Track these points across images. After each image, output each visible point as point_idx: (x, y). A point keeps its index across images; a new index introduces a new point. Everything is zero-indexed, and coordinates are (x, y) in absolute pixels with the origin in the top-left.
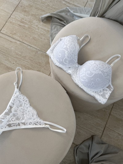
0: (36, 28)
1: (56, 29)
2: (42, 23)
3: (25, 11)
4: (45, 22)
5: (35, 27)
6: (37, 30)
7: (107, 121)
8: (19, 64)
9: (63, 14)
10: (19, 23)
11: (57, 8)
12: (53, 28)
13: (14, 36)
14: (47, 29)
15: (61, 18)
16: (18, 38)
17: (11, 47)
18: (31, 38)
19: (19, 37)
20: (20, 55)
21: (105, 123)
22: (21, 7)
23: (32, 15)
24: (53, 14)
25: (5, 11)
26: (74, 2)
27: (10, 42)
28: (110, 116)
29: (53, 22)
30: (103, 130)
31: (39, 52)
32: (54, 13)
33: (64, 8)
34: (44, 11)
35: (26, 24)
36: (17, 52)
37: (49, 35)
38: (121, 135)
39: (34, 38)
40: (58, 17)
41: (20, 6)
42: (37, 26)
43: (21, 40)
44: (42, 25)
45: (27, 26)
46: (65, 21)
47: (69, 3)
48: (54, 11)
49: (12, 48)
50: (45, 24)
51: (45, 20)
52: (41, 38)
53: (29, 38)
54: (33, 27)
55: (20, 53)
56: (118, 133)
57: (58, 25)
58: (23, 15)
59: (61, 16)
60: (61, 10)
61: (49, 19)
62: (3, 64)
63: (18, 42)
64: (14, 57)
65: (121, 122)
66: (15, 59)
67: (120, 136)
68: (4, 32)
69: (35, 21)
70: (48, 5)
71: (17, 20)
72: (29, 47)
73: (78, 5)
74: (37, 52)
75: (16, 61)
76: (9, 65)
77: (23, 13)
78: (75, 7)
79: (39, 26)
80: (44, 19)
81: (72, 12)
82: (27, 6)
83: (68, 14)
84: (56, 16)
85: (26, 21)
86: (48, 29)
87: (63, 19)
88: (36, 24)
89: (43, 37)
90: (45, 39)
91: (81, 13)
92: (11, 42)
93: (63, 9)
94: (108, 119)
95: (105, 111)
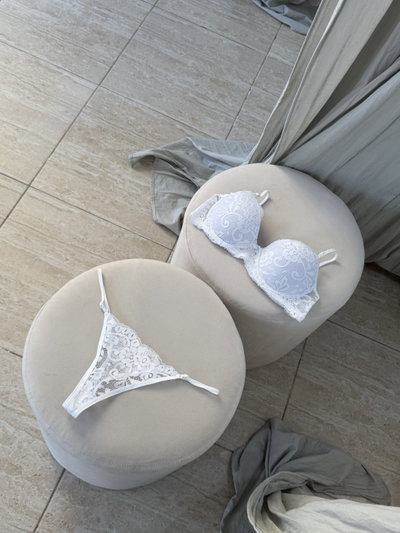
0: (118, 180)
1: (164, 185)
2: (130, 170)
3: (90, 141)
4: (137, 169)
5: (115, 177)
6: (121, 186)
7: (291, 391)
8: (80, 262)
9: (180, 153)
10: (76, 167)
11: (164, 137)
12: (158, 181)
13: (66, 197)
14: (143, 184)
15: (176, 162)
16: (77, 202)
17: (61, 222)
18: (107, 202)
19: (79, 199)
20: (83, 241)
21: (287, 396)
22: (79, 129)
23: (107, 150)
24: (158, 151)
25: (41, 138)
26: (201, 126)
27: (56, 210)
28: (297, 380)
29: (156, 168)
30: (282, 411)
31: (126, 236)
32: (159, 148)
33: (182, 140)
34: (135, 143)
35: (93, 169)
36: (73, 233)
37: (149, 198)
38: (322, 422)
39: (114, 203)
40: (169, 159)
41: (76, 128)
42: (119, 176)
43: (82, 206)
44: (130, 175)
45: (95, 175)
46: (185, 168)
47: (191, 128)
48: (158, 146)
49: (63, 224)
50: (138, 173)
51: (139, 164)
52: (131, 204)
53: (103, 202)
54: (109, 177)
55: (82, 237)
56: (318, 419)
57: (169, 176)
58: (84, 150)
59: (177, 158)
60: (173, 143)
61: (147, 162)
62: (40, 260)
63: (77, 211)
64: (68, 245)
65: (320, 393)
66: (68, 248)
67: (321, 425)
68: (40, 187)
69: (114, 165)
70: (144, 131)
71: (71, 159)
72: (103, 223)
73: (212, 134)
74: (122, 233)
75: (73, 255)
76: (56, 263)
77: (85, 144)
78: (204, 139)
79: (124, 176)
80: (137, 162)
81: (200, 149)
82: (93, 129)
83: (191, 154)
84: (165, 157)
85: (92, 162)
86: (147, 185)
87: (180, 164)
88: (117, 171)
89: (135, 202)
90: (139, 206)
91: (220, 153)
92: (58, 209)
93: (177, 142)
94: (293, 387)
95: (284, 368)
